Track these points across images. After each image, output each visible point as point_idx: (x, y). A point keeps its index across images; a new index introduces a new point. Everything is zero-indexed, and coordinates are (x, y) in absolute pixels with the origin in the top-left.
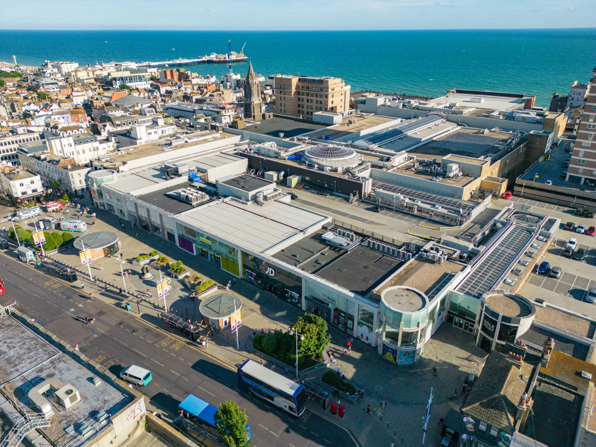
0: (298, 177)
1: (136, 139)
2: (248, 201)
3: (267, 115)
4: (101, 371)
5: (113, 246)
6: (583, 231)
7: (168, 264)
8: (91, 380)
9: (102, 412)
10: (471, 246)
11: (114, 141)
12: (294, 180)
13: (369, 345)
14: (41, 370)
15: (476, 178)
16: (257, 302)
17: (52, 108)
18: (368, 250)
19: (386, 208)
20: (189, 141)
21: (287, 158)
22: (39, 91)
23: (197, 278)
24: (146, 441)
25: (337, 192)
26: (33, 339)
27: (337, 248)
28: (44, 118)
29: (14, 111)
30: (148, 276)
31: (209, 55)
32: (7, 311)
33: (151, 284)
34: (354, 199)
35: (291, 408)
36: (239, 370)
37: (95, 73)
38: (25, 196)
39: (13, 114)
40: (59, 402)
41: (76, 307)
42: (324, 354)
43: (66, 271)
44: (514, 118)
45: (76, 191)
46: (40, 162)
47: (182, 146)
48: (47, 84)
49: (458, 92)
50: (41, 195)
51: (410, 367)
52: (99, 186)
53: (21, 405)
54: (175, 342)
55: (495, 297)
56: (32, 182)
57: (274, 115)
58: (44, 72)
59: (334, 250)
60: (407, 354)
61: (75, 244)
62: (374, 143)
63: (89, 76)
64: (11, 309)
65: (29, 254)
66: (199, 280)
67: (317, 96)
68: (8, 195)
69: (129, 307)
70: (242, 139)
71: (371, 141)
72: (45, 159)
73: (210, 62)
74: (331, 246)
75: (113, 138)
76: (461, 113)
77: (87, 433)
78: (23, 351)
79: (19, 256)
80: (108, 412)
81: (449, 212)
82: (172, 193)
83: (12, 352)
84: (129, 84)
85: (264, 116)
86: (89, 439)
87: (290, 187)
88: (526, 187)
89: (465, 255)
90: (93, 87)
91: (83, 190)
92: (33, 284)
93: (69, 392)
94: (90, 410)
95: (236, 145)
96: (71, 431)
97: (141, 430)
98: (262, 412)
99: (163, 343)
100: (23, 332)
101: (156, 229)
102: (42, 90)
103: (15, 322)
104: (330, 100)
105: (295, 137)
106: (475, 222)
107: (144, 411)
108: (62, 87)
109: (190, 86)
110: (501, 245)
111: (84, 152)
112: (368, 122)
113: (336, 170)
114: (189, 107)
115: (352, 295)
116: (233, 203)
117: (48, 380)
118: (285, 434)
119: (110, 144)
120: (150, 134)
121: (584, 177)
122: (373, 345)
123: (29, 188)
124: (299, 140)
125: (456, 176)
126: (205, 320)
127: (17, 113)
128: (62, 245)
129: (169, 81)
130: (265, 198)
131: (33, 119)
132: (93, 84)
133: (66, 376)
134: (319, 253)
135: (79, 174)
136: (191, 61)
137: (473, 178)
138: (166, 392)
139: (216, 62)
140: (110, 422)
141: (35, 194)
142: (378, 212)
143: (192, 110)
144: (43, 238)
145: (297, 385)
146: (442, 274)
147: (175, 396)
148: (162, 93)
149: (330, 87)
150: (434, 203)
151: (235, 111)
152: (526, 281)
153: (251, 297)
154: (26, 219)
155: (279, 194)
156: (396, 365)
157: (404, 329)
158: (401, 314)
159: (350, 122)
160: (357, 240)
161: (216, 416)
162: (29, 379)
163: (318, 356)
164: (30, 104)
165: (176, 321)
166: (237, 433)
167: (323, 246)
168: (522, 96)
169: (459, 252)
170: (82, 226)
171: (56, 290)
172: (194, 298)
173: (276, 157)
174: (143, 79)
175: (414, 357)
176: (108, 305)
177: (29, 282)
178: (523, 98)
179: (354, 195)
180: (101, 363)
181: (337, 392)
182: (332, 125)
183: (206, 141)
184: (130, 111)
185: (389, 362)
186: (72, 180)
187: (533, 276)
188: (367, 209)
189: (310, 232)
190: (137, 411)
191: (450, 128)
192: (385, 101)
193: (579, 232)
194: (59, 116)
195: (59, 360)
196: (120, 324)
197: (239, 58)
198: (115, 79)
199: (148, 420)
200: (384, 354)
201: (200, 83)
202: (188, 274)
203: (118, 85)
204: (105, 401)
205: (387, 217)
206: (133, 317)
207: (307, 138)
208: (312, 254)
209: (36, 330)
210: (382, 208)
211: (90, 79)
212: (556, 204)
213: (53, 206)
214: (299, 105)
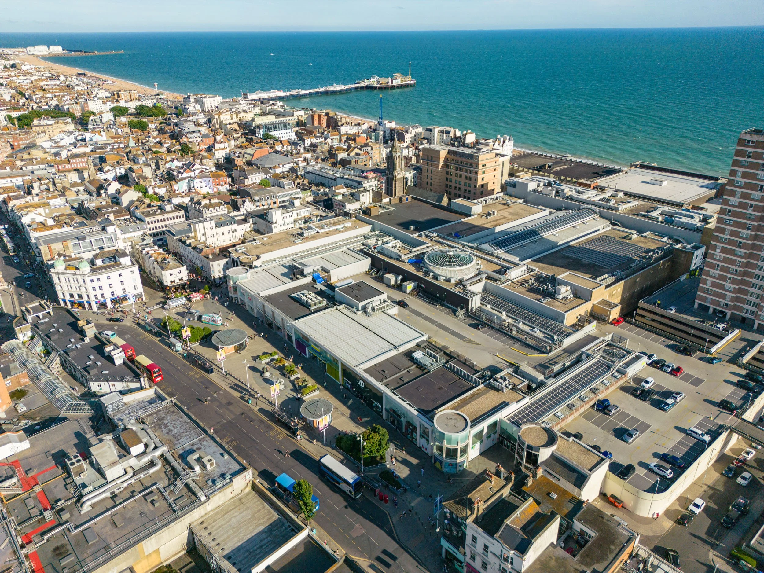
0: (413, 284)
1: (271, 223)
2: (358, 310)
3: (404, 198)
4: (228, 449)
5: (242, 344)
6: (669, 370)
7: (284, 365)
8: (222, 455)
9: (227, 475)
10: (541, 377)
11: (251, 222)
12: (410, 286)
13: (427, 454)
14: (193, 445)
15: (587, 301)
16: (349, 407)
17: (194, 168)
18: (449, 372)
19: (488, 325)
20: (320, 231)
21: (407, 261)
22: (181, 141)
23: (305, 381)
24: (251, 496)
25: (447, 303)
26: (188, 423)
27: (422, 367)
28: (187, 181)
29: (158, 168)
30: (267, 375)
31: (369, 78)
32: (172, 401)
33: (269, 382)
34: (461, 312)
35: (350, 492)
36: (319, 460)
37: (239, 116)
38: (173, 284)
39: (157, 172)
40: (203, 466)
41: (212, 396)
42: (388, 457)
43: (206, 364)
44: (673, 222)
45: (214, 279)
46: (186, 247)
47: (313, 238)
48: (190, 132)
49: (642, 166)
50: (186, 283)
51: (453, 475)
52: (235, 283)
53: (183, 464)
54: (280, 433)
55: (532, 428)
56: (180, 272)
57: (412, 197)
58: (186, 109)
59: (420, 368)
60: (450, 465)
61: (214, 340)
62: (501, 248)
63: (232, 119)
64: (174, 400)
65: (179, 346)
66: (306, 383)
67: (466, 171)
68: (158, 281)
69: (250, 401)
70: (373, 230)
71: (498, 245)
72: (190, 245)
73: (370, 88)
74: (418, 365)
75: (251, 220)
76: (617, 209)
77: (219, 485)
78: (182, 431)
79: (170, 345)
80: (230, 475)
81: (544, 337)
82: (295, 295)
83: (176, 431)
84: (272, 133)
85: (401, 199)
86: (219, 488)
87: (405, 292)
89: (534, 386)
90: (236, 135)
91: (220, 278)
92: (181, 372)
93: (210, 460)
94: (221, 473)
95: (365, 238)
96: (210, 483)
97: (249, 489)
98: (332, 492)
99: (272, 433)
100: (182, 418)
101: (279, 328)
102: (184, 140)
103: (177, 410)
104: (480, 177)
105: (423, 233)
106: (565, 351)
107: (251, 478)
108: (205, 136)
109: (337, 137)
110: (572, 379)
111: (223, 234)
112: (511, 214)
113: (448, 281)
114: (331, 173)
115: (416, 413)
116: (346, 311)
117: (197, 451)
118: (344, 509)
119: (248, 225)
121: (712, 306)
122: (430, 455)
123: (177, 277)
124: (427, 236)
125: (565, 298)
126: (303, 419)
127: (161, 171)
128: (203, 338)
129: (316, 128)
130: (373, 309)
131: (176, 182)
132: (235, 130)
133: (208, 450)
134: (406, 371)
135: (219, 264)
136: (347, 87)
137: (584, 301)
138: (270, 469)
139: (376, 88)
140: (231, 481)
141: (182, 282)
142: (479, 329)
143: (333, 177)
144: (189, 333)
145: (357, 477)
146: (501, 401)
147: (275, 473)
148: (306, 145)
149: (481, 163)
150: (534, 325)
151: (378, 181)
152: (580, 415)
153: (345, 403)
154: (174, 308)
155: (387, 306)
156: (443, 473)
157: (446, 445)
158: (444, 434)
159: (489, 214)
160: (442, 360)
161: (294, 488)
162: (187, 449)
163: (382, 458)
164: (174, 160)
165: (282, 417)
166: (305, 499)
167: (412, 364)
168: (717, 179)
169: (527, 382)
170: (219, 320)
171: (197, 379)
172: (299, 398)
173: (397, 259)
174: (288, 126)
175: (456, 468)
176: (234, 397)
177: (178, 370)
178: (719, 181)
179: (462, 309)
180: (228, 443)
181: (387, 485)
182: (469, 215)
183: (337, 231)
184: (270, 173)
185: (438, 470)
186: (212, 270)
187: (590, 412)
188: (470, 325)
189: (403, 349)
190: (247, 477)
191: (600, 227)
192: (538, 186)
193: (665, 371)
194: (201, 180)
195: (204, 439)
196: (242, 414)
197: (404, 83)
198: (258, 127)
199: (253, 483)
200: (435, 463)
201: (349, 132)
202: (299, 376)
203: (262, 133)
204: (230, 469)
205: (486, 336)
206: (252, 410)
207: (435, 235)
208: (399, 370)
209: (190, 417)
210: (484, 325)
211: (233, 124)
212: (664, 337)
213: (197, 297)
214: (447, 179)
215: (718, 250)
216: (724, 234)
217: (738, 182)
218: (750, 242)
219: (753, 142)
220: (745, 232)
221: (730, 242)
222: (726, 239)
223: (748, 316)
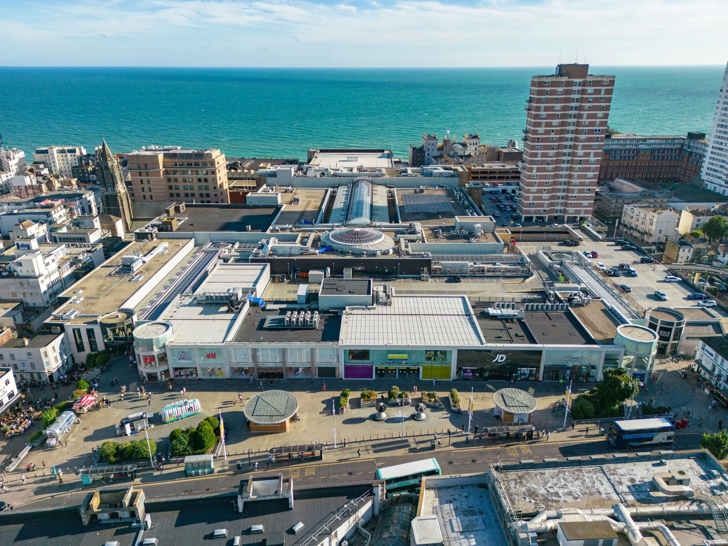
0: (350, 269)
2: (372, 305)
6: (591, 256)
18: (531, 313)
19: (460, 276)
20: (146, 260)
21: (318, 252)
25: (401, 274)
27: (511, 319)
34: (427, 276)
35: (669, 438)
44: (432, 175)
45: (51, 376)
47: (148, 269)
49: (322, 151)
50: (20, 399)
56: (7, 383)
57: (187, 206)
70: (196, 244)
74: (506, 320)
81: (510, 266)
85: (176, 209)
88: (523, 232)
99: (513, 454)
103: (517, 472)
104: (218, 176)
113: (387, 253)
120: (48, 264)
121: (535, 216)
130: (388, 297)
135: (53, 348)
137: (490, 233)
149: (216, 161)
150: (494, 262)
159: (296, 200)
173: (302, 254)
179: (424, 272)
182: (279, 206)
183: (164, 255)
186: (45, 361)
195: (611, 470)
205: (473, 284)
214: (170, 188)
215: (534, 171)
216: (537, 157)
217: (542, 115)
218: (555, 159)
219: (548, 83)
220: (551, 152)
221: (543, 162)
222: (539, 161)
223: (559, 214)
